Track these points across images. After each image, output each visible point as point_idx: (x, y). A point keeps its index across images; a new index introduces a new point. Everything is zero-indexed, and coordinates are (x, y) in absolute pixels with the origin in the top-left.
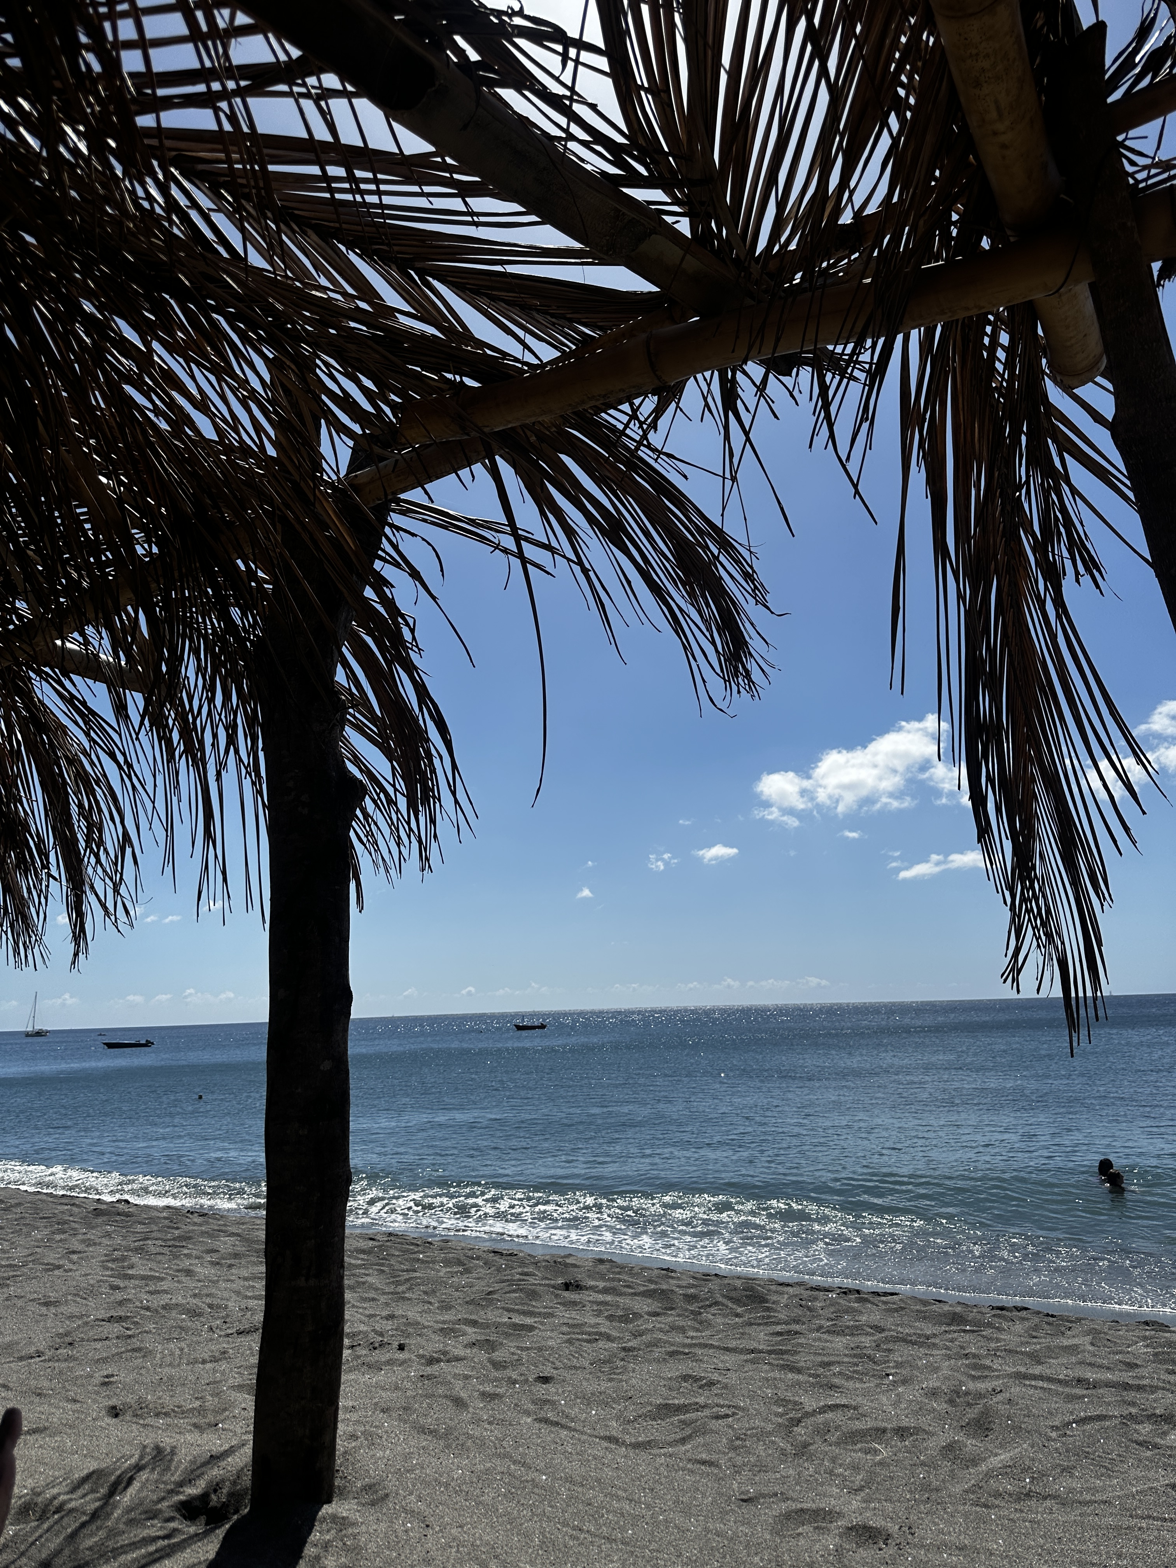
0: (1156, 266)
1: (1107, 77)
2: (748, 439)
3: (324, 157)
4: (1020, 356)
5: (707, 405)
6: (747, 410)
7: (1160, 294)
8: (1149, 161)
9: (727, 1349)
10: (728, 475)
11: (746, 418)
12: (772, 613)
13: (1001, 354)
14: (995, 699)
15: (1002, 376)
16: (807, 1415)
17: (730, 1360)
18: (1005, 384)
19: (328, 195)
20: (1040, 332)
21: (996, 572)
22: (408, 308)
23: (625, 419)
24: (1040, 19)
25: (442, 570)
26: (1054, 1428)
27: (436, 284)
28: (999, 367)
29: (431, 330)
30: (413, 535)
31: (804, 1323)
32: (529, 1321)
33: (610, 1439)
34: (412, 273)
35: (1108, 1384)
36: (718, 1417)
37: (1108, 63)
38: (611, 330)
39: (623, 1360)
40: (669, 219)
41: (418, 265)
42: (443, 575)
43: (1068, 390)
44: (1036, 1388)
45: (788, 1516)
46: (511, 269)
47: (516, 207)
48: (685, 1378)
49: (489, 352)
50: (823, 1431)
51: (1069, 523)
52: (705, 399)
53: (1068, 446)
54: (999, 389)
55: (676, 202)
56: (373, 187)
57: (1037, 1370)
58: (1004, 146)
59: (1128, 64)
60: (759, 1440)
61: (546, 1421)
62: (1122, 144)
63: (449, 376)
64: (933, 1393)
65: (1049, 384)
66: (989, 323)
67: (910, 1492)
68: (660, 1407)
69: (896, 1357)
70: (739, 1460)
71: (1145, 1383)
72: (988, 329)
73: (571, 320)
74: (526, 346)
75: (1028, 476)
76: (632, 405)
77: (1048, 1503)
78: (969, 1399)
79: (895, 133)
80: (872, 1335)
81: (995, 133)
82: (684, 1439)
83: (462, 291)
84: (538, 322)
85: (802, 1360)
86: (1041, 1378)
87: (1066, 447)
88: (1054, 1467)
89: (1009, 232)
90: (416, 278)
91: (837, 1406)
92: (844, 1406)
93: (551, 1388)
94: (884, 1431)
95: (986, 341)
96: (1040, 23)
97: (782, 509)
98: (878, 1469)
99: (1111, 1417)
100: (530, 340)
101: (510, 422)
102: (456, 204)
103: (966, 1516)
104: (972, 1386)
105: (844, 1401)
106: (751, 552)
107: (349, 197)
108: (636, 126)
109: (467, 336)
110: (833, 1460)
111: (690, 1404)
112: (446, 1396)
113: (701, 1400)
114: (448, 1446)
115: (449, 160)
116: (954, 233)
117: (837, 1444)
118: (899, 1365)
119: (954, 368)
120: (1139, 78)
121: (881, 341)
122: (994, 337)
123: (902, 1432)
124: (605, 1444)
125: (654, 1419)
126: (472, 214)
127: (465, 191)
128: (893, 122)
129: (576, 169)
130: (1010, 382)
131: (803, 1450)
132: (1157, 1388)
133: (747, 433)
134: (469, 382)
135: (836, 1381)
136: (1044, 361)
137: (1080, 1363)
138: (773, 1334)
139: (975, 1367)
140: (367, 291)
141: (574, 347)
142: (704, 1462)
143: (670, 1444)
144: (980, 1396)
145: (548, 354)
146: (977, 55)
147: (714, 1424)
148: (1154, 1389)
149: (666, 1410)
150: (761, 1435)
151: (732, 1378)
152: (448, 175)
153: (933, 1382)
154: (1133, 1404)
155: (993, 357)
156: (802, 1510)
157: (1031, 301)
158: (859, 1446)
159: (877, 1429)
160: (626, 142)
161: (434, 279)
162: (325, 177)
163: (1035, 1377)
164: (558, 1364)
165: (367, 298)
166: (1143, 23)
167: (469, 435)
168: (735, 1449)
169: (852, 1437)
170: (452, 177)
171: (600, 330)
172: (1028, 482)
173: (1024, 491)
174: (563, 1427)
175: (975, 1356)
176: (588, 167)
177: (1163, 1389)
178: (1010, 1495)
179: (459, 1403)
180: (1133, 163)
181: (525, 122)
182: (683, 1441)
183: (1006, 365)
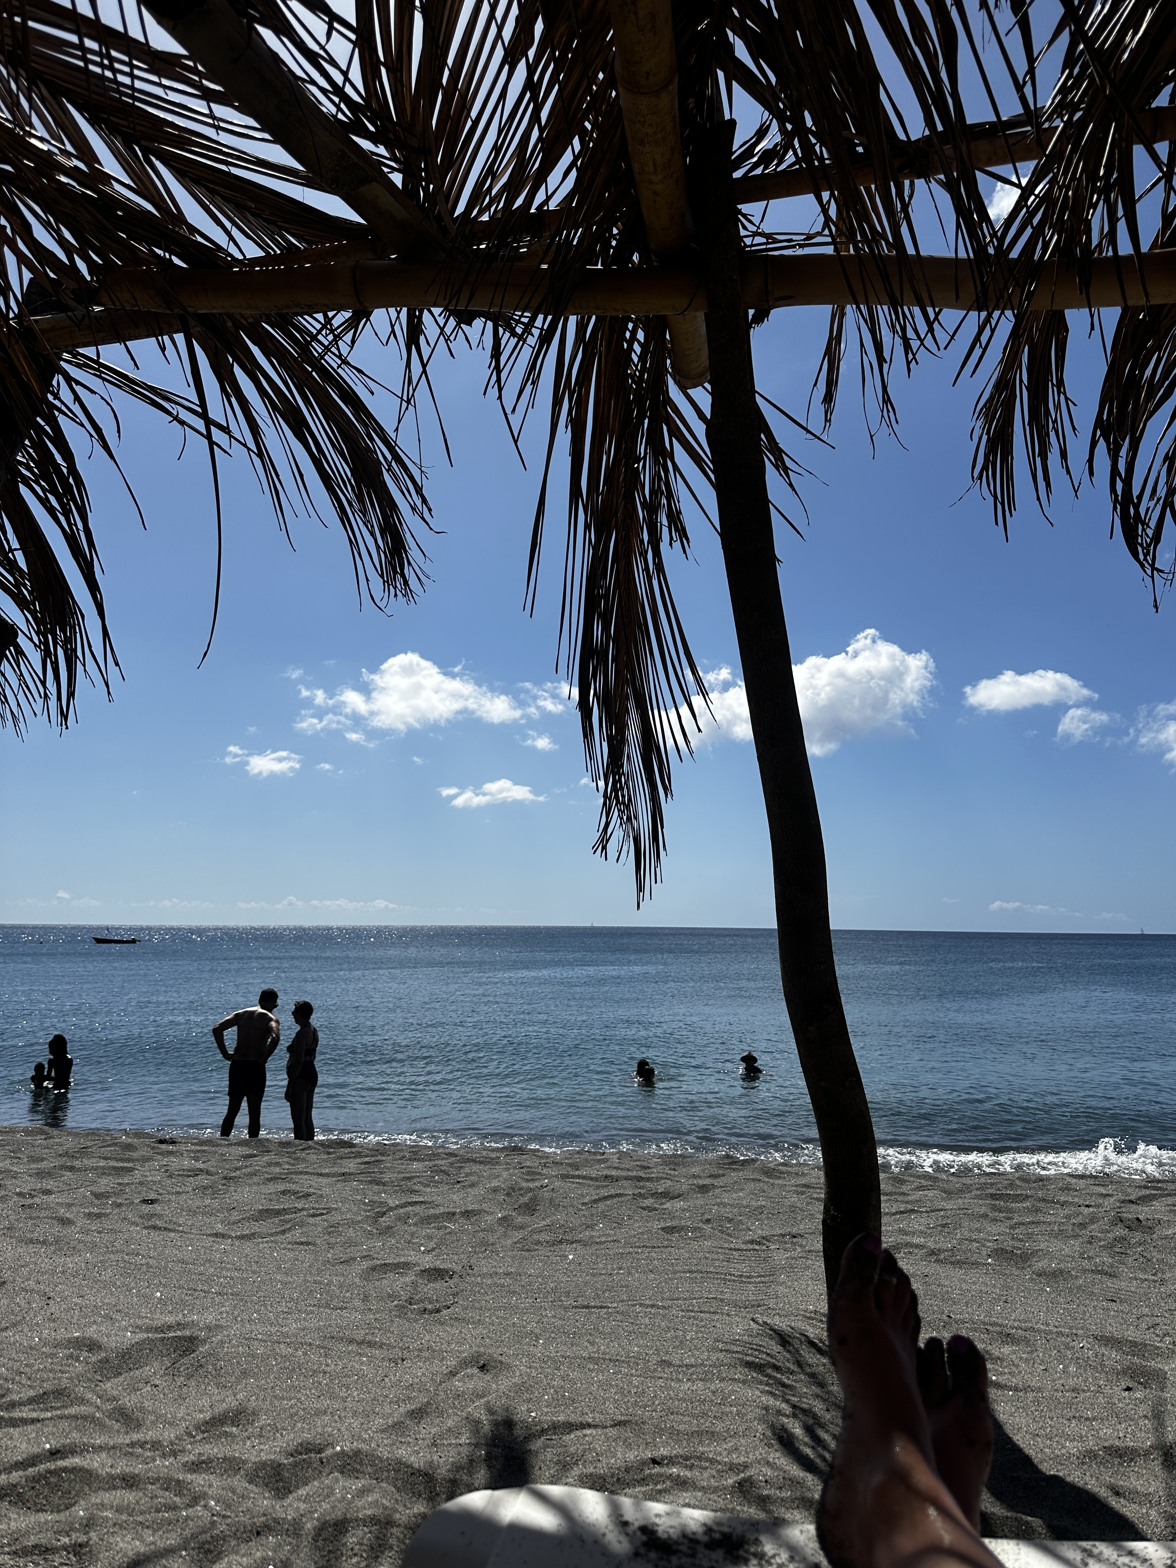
0: (751, 312)
1: (733, 158)
2: (424, 372)
3: (84, 30)
4: (651, 352)
5: (393, 332)
6: (428, 344)
7: (751, 333)
8: (754, 229)
9: (321, 1175)
10: (405, 398)
11: (426, 351)
12: (431, 529)
13: (637, 348)
14: (606, 628)
15: (636, 366)
16: (391, 1209)
17: (324, 1181)
18: (637, 373)
19: (81, 64)
20: (668, 337)
21: (616, 527)
22: (127, 181)
23: (319, 326)
24: (691, 103)
25: (119, 432)
26: (583, 1204)
27: (157, 163)
28: (635, 359)
29: (149, 207)
30: (92, 392)
31: (389, 1155)
32: (130, 1165)
33: (216, 1235)
34: (137, 148)
35: (626, 1178)
36: (313, 1216)
37: (735, 147)
38: (317, 245)
39: (224, 1185)
40: (386, 170)
41: (143, 143)
42: (119, 437)
43: (683, 389)
44: (573, 1183)
45: (374, 1269)
46: (234, 171)
47: (252, 122)
48: (284, 1193)
49: (200, 239)
50: (404, 1219)
51: (670, 496)
52: (392, 326)
53: (678, 434)
54: (632, 376)
55: (394, 158)
56: (126, 69)
57: (577, 1173)
58: (655, 193)
59: (748, 153)
60: (349, 1227)
61: (155, 1227)
62: (740, 212)
63: (160, 252)
64: (495, 1190)
65: (670, 381)
66: (631, 320)
67: (472, 1247)
68: (261, 1212)
69: (467, 1170)
70: (333, 1240)
71: (653, 1175)
72: (630, 326)
73: (281, 228)
74: (231, 238)
75: (645, 453)
76: (326, 316)
77: (574, 1245)
78: (522, 1192)
79: (576, 152)
80: (446, 1159)
81: (651, 182)
82: (284, 1231)
83: (182, 177)
84: (250, 222)
85: (386, 1177)
86: (579, 1177)
87: (675, 433)
88: (581, 1226)
89: (653, 258)
90: (140, 154)
91: (416, 1203)
92: (422, 1202)
93: (157, 1208)
94: (454, 1214)
95: (628, 335)
96: (691, 106)
97: (445, 441)
98: (448, 1236)
99: (626, 1195)
100: (235, 232)
101: (215, 308)
102: (200, 106)
103: (513, 1257)
104: (524, 1185)
105: (421, 1199)
106: (422, 471)
107: (98, 70)
108: (372, 90)
109: (180, 218)
110: (412, 1235)
111: (290, 1209)
112: (52, 1218)
113: (299, 1206)
114: (60, 1249)
115: (200, 68)
116: (614, 243)
117: (416, 1225)
118: (467, 1175)
119: (601, 352)
120: (755, 166)
121: (550, 318)
122: (634, 333)
123: (467, 1214)
124: (211, 1239)
125: (257, 1221)
126: (213, 117)
127: (208, 96)
128: (576, 142)
129: (314, 107)
130: (642, 373)
131: (387, 1231)
132: (662, 1178)
133: (424, 366)
134: (176, 261)
135: (416, 1188)
136: (668, 361)
137: (608, 1168)
138: (361, 1164)
139: (528, 1173)
140: (86, 152)
141: (279, 252)
142: (302, 1243)
143: (272, 1235)
144: (531, 1190)
145: (252, 251)
146: (644, 122)
147: (311, 1220)
148: (658, 1179)
149: (266, 1214)
150: (352, 1223)
151: (326, 1191)
152: (197, 79)
153: (495, 1183)
154: (642, 1188)
155: (631, 349)
156: (385, 1264)
157: (664, 316)
158: (433, 1225)
159: (449, 1213)
160: (362, 102)
161: (157, 159)
162: (81, 46)
163: (574, 1177)
164: (161, 1191)
165: (85, 159)
166: (762, 126)
167: (171, 310)
168: (329, 1233)
169: (427, 1220)
170: (201, 82)
171: (305, 243)
172: (645, 458)
173: (641, 464)
174: (170, 1230)
175: (528, 1167)
176: (323, 109)
177: (666, 1178)
178: (547, 1242)
179: (65, 1222)
180: (745, 228)
181: (275, 56)
182: (283, 1232)
183: (640, 358)
